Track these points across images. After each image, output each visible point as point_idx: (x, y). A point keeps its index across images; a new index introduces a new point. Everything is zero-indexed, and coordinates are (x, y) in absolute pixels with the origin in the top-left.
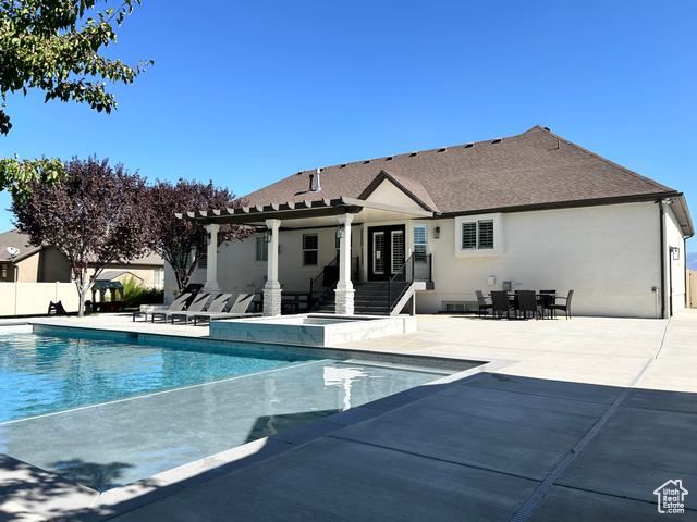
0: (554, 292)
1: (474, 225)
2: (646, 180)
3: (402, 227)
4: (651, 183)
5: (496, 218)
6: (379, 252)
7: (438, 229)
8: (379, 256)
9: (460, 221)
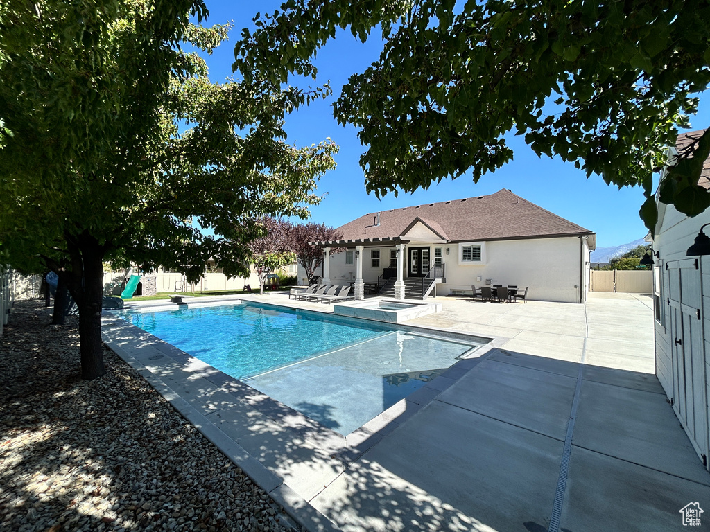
0: (516, 287)
1: (470, 248)
2: (572, 224)
3: (428, 248)
4: (575, 226)
5: (482, 244)
6: (414, 262)
7: (448, 249)
8: (414, 263)
9: (462, 245)
